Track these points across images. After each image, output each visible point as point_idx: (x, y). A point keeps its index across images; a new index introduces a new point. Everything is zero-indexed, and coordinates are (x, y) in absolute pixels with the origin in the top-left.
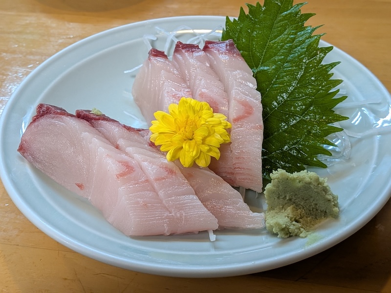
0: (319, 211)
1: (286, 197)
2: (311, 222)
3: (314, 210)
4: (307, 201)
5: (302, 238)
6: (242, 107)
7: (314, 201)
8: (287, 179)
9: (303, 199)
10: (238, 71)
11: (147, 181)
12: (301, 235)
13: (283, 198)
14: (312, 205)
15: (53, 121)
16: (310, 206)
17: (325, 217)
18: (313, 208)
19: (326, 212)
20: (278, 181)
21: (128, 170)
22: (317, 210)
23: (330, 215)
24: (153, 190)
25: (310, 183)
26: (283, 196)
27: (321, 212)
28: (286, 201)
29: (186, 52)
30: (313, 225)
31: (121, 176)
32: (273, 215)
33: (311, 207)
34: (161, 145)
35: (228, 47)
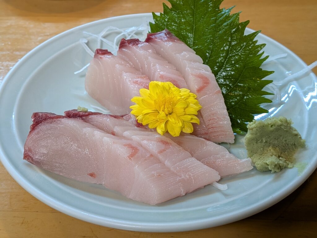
0: (290, 145)
1: (262, 140)
2: (289, 155)
3: (286, 145)
4: (279, 140)
5: (291, 168)
6: (200, 79)
7: (283, 138)
8: (263, 126)
9: (275, 139)
10: (184, 52)
11: (152, 155)
12: (289, 166)
13: (260, 142)
14: (283, 142)
15: (52, 125)
16: (282, 143)
17: (296, 148)
18: (285, 144)
19: (295, 144)
20: (257, 130)
21: (134, 150)
22: (288, 145)
23: (299, 146)
24: (159, 161)
25: (281, 125)
26: (260, 141)
27: (291, 145)
28: (263, 144)
29: (132, 46)
30: (291, 156)
31: (132, 157)
32: (259, 157)
33: (284, 143)
34: (148, 124)
35: (168, 35)
